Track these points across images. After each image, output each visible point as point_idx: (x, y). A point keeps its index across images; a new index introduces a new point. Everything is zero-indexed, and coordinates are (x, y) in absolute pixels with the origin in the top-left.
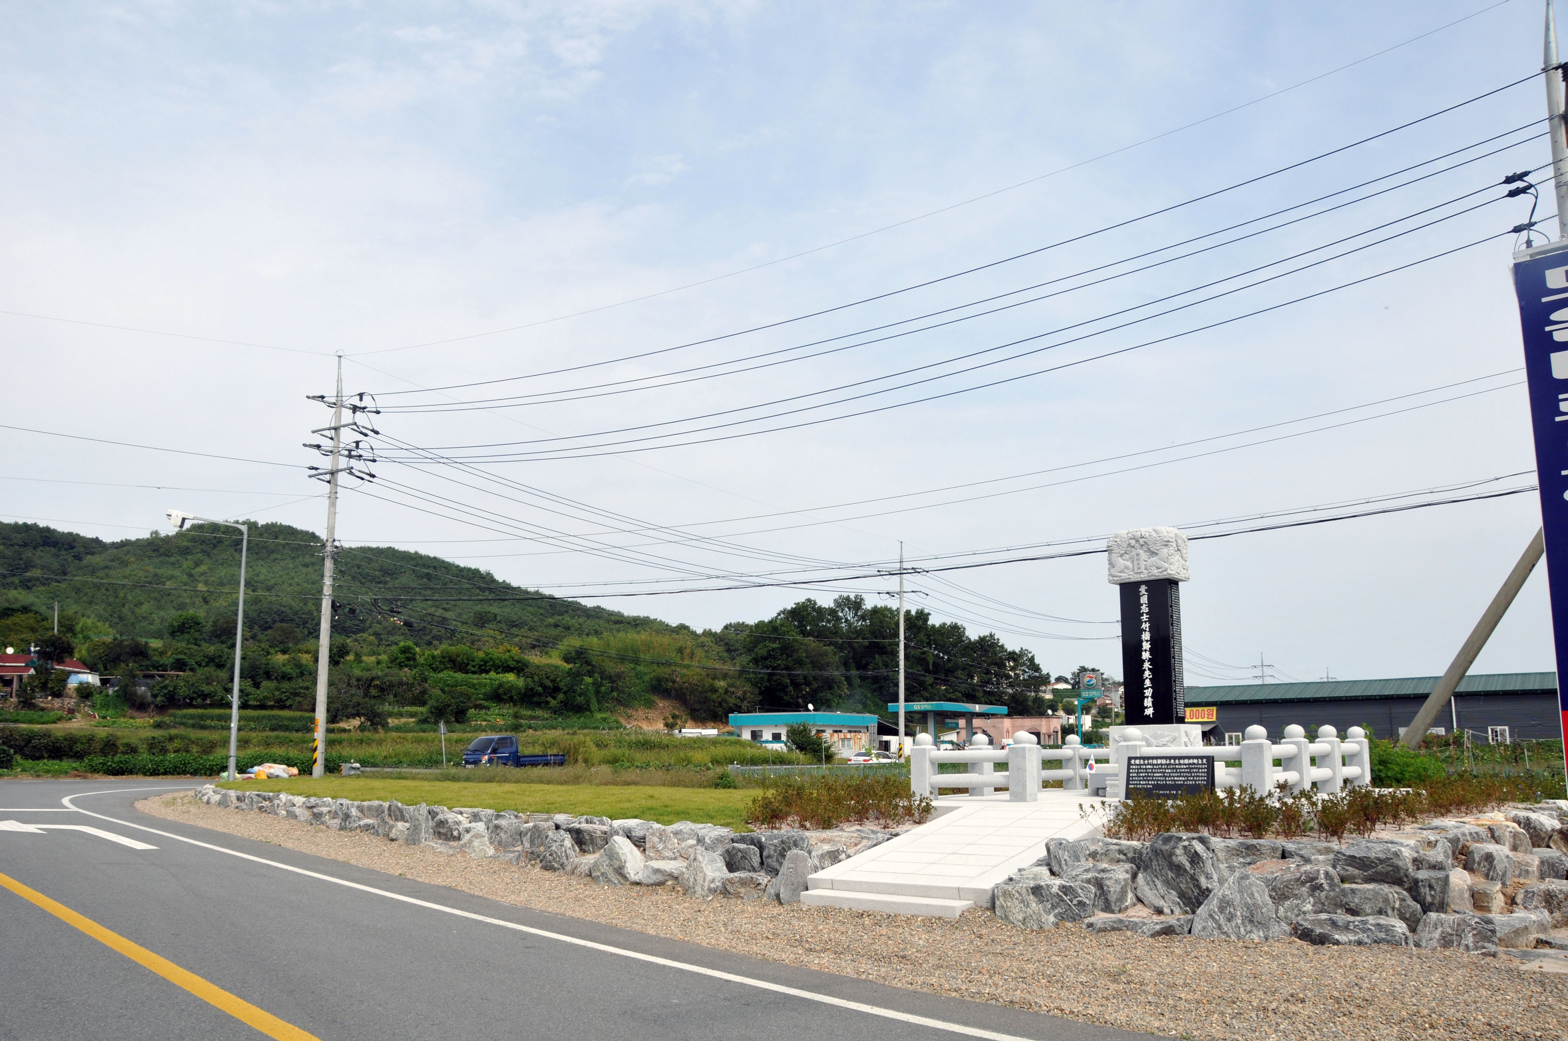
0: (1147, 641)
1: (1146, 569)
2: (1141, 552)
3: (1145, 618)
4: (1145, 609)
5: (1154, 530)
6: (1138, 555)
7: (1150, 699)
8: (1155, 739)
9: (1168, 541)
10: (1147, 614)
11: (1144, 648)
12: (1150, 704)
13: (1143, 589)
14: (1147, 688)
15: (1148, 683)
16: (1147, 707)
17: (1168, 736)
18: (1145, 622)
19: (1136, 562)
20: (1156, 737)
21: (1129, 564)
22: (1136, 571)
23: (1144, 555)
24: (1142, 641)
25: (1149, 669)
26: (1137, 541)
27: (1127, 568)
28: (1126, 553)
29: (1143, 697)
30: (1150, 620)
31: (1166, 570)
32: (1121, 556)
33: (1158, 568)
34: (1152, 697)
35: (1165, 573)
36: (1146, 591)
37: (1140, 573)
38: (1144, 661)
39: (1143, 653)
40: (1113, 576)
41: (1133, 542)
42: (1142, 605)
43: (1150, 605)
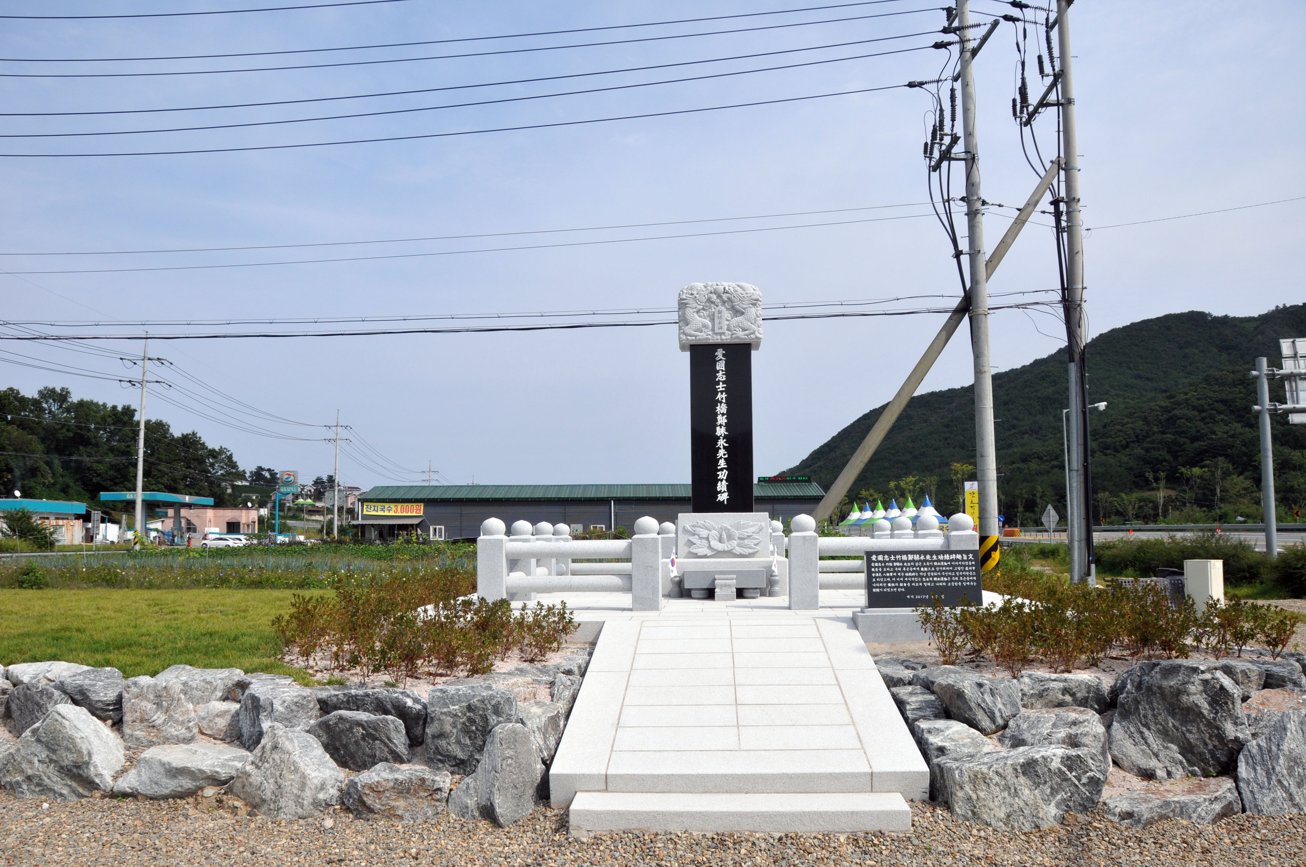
0: (723, 414)
1: (728, 330)
2: (723, 309)
3: (721, 387)
4: (721, 376)
5: (738, 286)
6: (720, 312)
7: (724, 483)
8: (738, 530)
9: (757, 300)
10: (724, 382)
11: (719, 423)
12: (724, 488)
13: (720, 353)
14: (722, 470)
15: (722, 464)
16: (720, 492)
17: (752, 526)
18: (722, 392)
19: (717, 321)
20: (738, 527)
21: (707, 322)
22: (717, 331)
23: (727, 314)
24: (717, 414)
25: (724, 447)
26: (719, 296)
27: (705, 326)
28: (703, 309)
29: (716, 480)
30: (727, 391)
31: (753, 333)
32: (698, 312)
33: (744, 330)
34: (727, 480)
35: (753, 336)
36: (724, 355)
37: (721, 334)
38: (718, 438)
39: (718, 428)
40: (686, 335)
41: (714, 297)
42: (718, 372)
43: (728, 372)
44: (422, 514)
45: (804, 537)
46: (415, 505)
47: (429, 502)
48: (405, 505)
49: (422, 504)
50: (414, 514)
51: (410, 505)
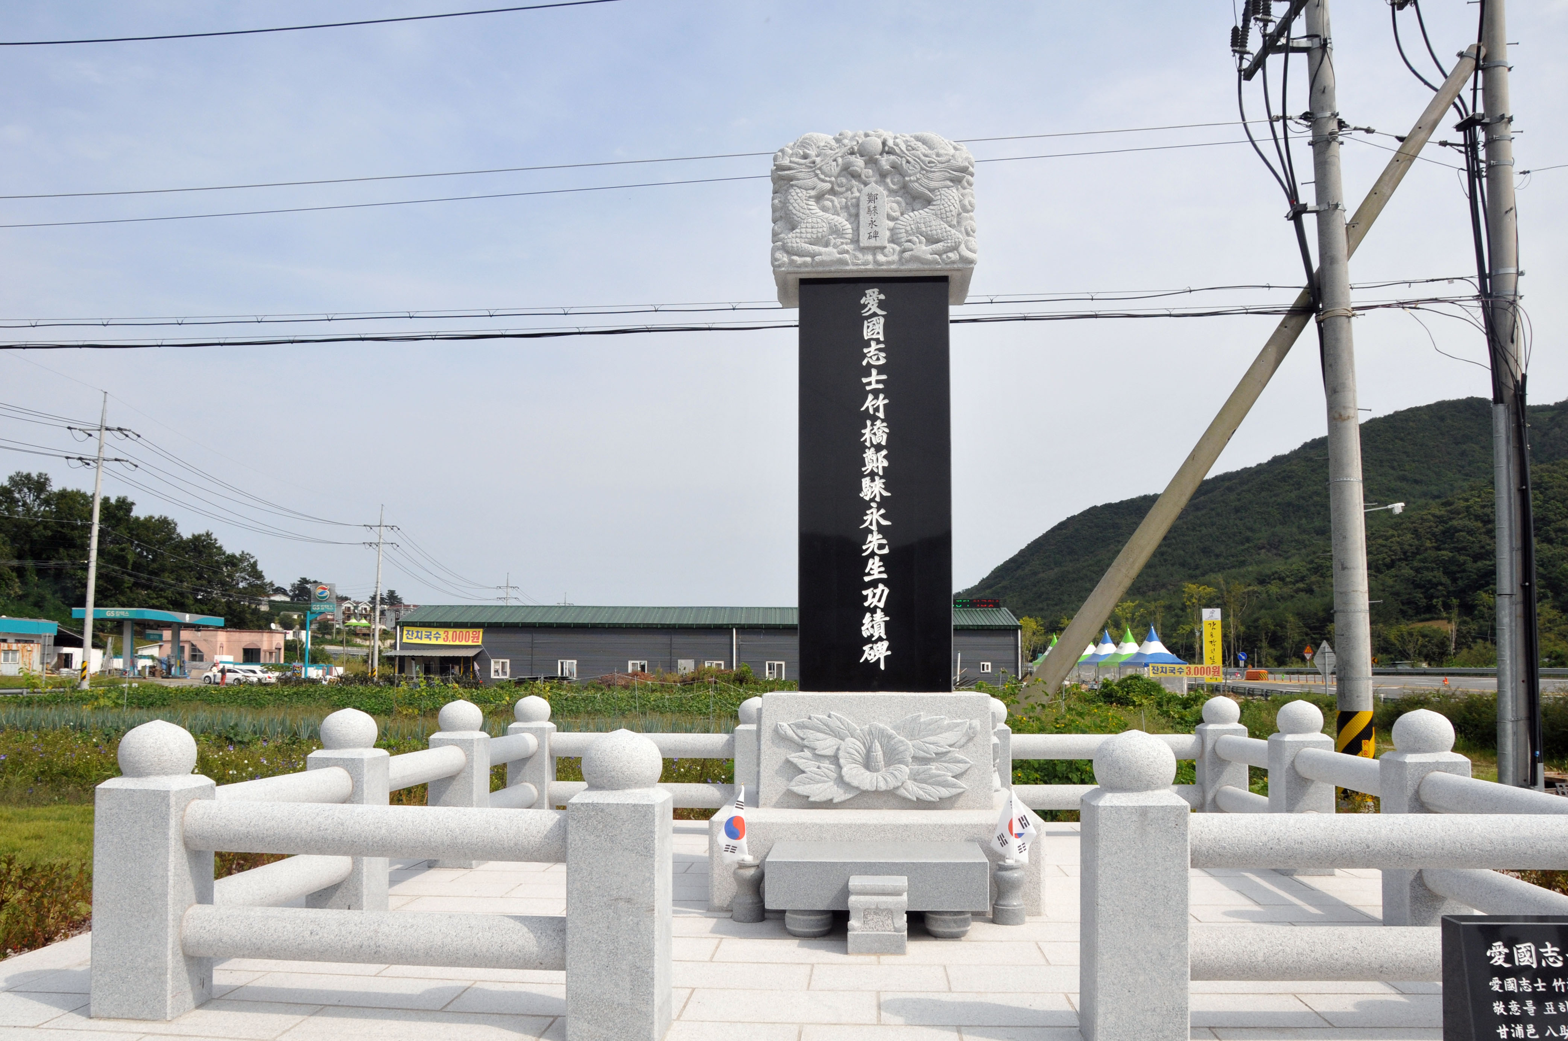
0: (878, 448)
1: (892, 240)
2: (881, 190)
3: (874, 380)
4: (874, 355)
5: (918, 139)
6: (872, 198)
7: (880, 617)
8: (912, 736)
9: (964, 170)
10: (881, 370)
11: (868, 468)
12: (880, 631)
13: (872, 299)
14: (874, 584)
15: (875, 569)
16: (869, 640)
17: (950, 728)
18: (876, 393)
19: (864, 218)
20: (913, 730)
21: (842, 221)
22: (864, 242)
23: (888, 204)
24: (863, 448)
25: (881, 529)
26: (871, 161)
27: (836, 231)
28: (832, 192)
29: (860, 610)
30: (888, 390)
31: (955, 248)
32: (819, 198)
33: (932, 240)
34: (885, 611)
35: (953, 256)
36: (881, 305)
37: (874, 250)
38: (867, 505)
39: (866, 482)
40: (789, 252)
41: (859, 163)
42: (867, 344)
43: (890, 345)
44: (480, 643)
45: (1143, 812)
46: (471, 631)
47: (490, 628)
48: (458, 630)
49: (481, 630)
50: (470, 643)
51: (464, 630)
